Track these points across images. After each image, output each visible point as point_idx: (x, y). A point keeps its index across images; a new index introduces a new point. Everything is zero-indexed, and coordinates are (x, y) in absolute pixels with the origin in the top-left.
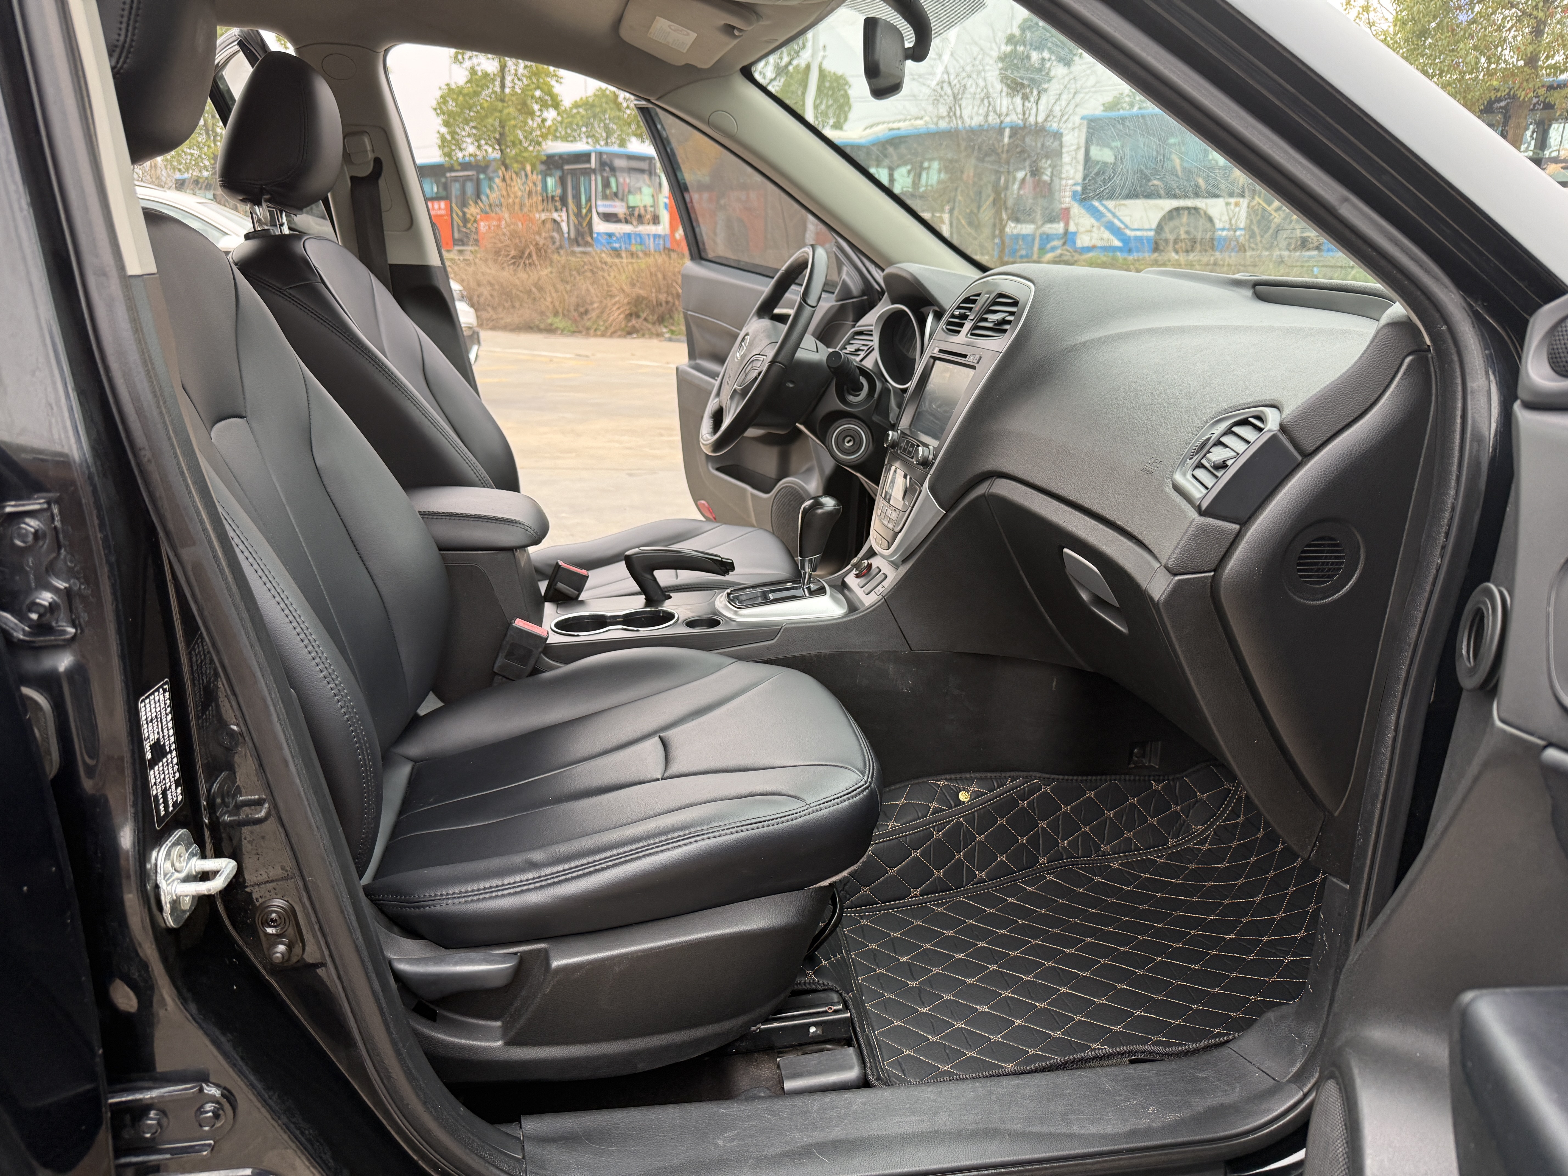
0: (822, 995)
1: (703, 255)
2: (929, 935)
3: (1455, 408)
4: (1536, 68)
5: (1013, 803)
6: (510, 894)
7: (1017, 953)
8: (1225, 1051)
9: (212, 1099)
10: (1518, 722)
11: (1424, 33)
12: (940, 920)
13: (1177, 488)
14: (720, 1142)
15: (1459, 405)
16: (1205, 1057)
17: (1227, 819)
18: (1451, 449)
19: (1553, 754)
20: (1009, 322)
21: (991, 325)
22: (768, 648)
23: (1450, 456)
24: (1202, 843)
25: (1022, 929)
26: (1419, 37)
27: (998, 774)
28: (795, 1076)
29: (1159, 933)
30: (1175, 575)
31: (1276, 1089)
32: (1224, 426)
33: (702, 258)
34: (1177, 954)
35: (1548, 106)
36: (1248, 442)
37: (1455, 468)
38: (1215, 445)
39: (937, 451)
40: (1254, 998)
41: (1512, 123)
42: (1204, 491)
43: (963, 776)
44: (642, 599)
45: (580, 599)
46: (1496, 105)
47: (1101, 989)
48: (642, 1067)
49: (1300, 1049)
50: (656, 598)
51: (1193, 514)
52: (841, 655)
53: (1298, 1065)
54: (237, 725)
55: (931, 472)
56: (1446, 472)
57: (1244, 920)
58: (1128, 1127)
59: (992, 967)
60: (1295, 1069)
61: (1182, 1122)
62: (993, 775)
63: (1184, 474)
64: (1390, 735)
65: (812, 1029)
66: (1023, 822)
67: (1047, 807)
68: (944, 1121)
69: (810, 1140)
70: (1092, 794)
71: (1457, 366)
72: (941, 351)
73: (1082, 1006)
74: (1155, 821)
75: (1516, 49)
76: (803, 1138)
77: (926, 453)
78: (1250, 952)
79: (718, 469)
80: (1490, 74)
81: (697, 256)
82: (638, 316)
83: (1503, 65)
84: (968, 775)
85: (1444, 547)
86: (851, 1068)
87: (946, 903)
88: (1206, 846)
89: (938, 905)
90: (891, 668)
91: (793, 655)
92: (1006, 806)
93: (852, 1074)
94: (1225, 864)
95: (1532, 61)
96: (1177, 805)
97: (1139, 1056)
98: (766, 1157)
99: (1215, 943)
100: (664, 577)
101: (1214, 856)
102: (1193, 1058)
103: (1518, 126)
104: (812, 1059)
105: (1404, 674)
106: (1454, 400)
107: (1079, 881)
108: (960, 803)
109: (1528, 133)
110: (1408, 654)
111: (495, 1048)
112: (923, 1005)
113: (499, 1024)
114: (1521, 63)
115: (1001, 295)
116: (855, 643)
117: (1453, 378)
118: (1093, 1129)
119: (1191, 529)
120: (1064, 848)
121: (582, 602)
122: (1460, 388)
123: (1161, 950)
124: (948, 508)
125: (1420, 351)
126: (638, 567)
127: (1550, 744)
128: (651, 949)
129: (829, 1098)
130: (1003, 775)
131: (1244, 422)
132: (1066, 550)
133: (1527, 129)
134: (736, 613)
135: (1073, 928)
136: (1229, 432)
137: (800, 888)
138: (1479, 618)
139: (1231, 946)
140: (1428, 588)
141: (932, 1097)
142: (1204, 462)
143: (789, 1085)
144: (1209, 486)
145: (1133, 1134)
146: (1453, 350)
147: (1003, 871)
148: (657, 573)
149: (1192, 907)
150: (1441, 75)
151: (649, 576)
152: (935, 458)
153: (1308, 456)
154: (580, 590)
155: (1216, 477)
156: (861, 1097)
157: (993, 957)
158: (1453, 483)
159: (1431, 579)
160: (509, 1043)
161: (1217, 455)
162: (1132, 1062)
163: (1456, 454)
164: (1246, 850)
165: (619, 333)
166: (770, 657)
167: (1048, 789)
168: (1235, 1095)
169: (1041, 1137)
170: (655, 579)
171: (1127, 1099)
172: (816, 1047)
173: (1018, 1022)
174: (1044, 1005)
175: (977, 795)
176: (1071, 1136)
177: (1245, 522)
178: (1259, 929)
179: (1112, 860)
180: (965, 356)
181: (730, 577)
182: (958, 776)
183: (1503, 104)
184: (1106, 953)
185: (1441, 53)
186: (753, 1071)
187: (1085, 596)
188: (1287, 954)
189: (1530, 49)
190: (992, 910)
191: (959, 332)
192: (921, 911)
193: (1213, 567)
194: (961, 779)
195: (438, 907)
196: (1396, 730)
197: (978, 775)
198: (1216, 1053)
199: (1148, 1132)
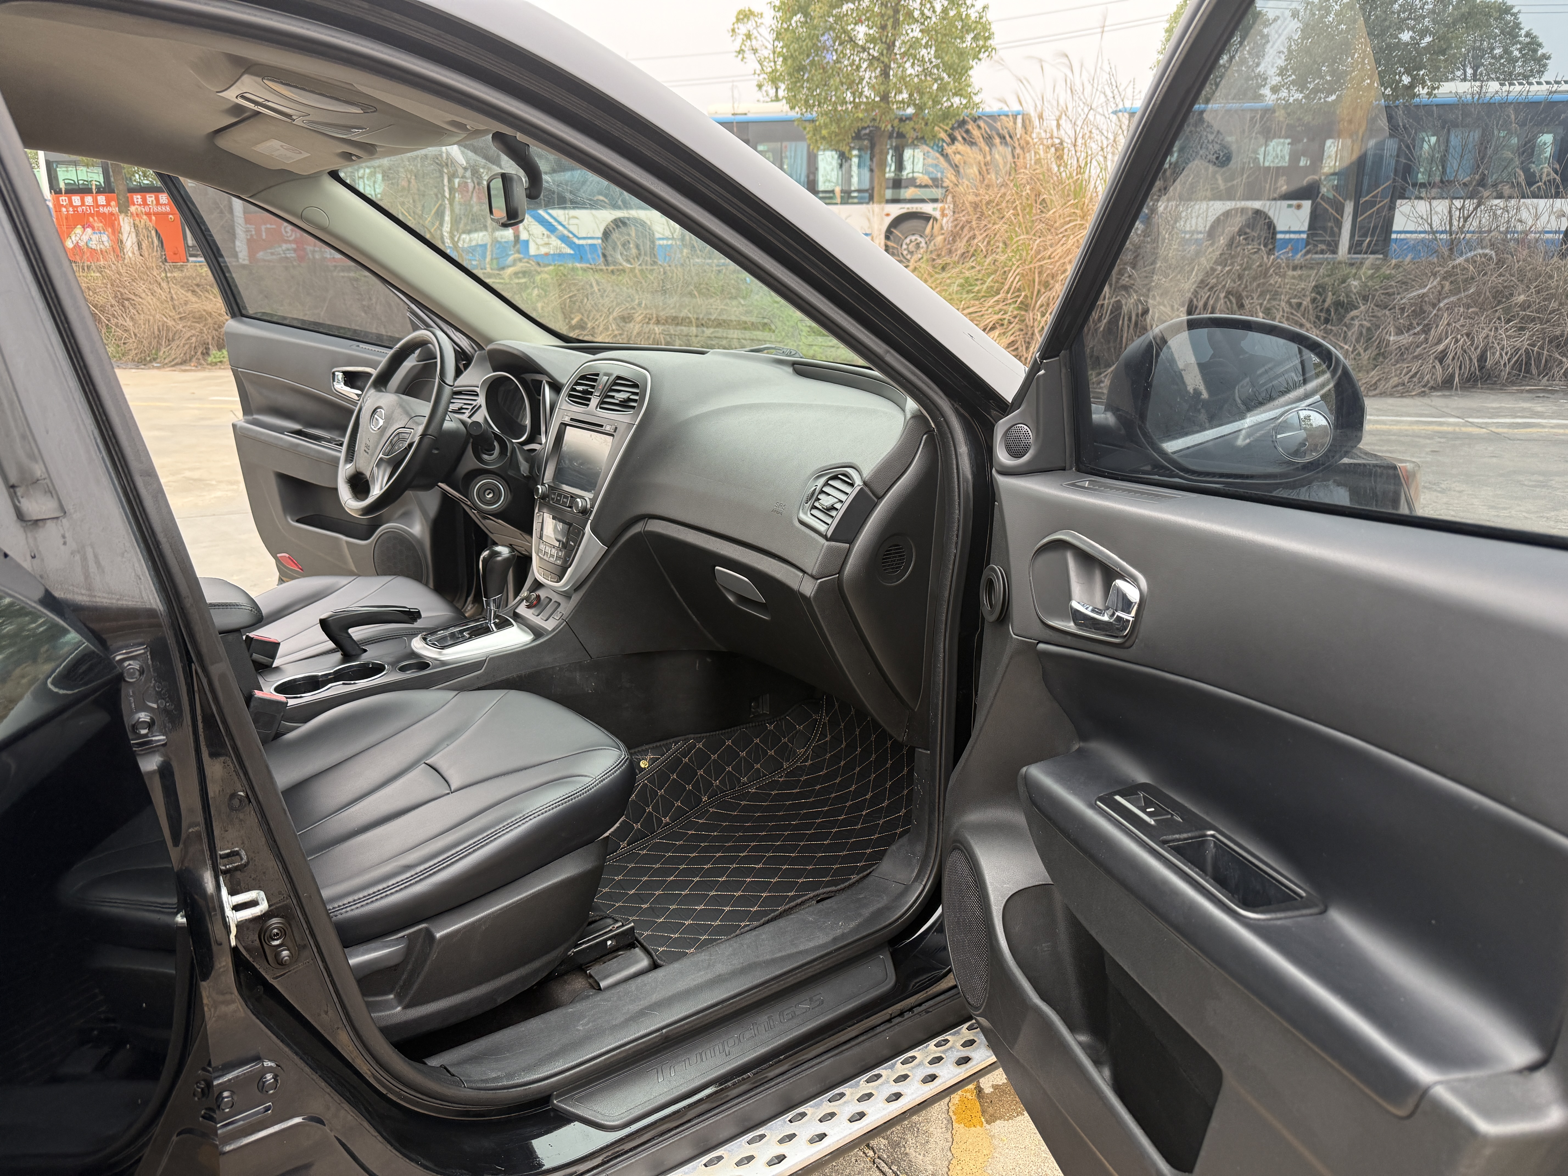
0: (601, 922)
1: (244, 312)
2: (644, 872)
3: (952, 464)
4: (888, 103)
5: (678, 761)
6: (397, 891)
7: (709, 866)
8: (870, 878)
9: (270, 1070)
10: (1024, 634)
11: (801, 68)
12: (645, 859)
13: (802, 523)
14: (580, 1028)
15: (955, 462)
16: (860, 885)
17: (819, 740)
18: (954, 487)
19: (1041, 646)
20: (635, 401)
21: (617, 402)
22: (478, 677)
23: (953, 491)
24: (806, 760)
25: (706, 849)
26: (798, 71)
27: (665, 742)
28: (605, 977)
29: (796, 827)
30: (818, 579)
31: (907, 889)
32: (822, 480)
33: (243, 316)
34: (812, 837)
35: (901, 135)
36: (847, 494)
37: (957, 497)
38: (820, 493)
39: (593, 501)
40: (868, 851)
41: (877, 150)
42: (826, 526)
43: (640, 749)
44: (338, 656)
45: (274, 666)
46: (863, 132)
47: (774, 873)
48: (501, 1000)
49: (915, 861)
50: (354, 653)
51: (823, 541)
52: (538, 672)
53: (916, 871)
54: (243, 791)
55: (591, 518)
56: (951, 500)
57: (847, 804)
58: (831, 937)
59: (696, 879)
60: (915, 874)
61: (859, 926)
62: (662, 743)
63: (806, 514)
64: (941, 655)
65: (609, 943)
66: (688, 773)
67: (702, 759)
68: (721, 969)
69: (640, 1007)
70: (729, 743)
71: (951, 440)
72: (572, 419)
73: (764, 886)
74: (772, 752)
75: (872, 87)
76: (634, 1008)
77: (584, 504)
78: (857, 824)
79: (298, 521)
80: (857, 106)
81: (237, 313)
83: (865, 100)
84: (644, 748)
85: (957, 543)
86: (643, 960)
87: (647, 846)
88: (809, 762)
89: (641, 849)
90: (578, 676)
91: (499, 679)
92: (674, 764)
93: (645, 963)
94: (825, 771)
95: (885, 98)
96: (785, 738)
97: (822, 896)
98: (616, 1025)
99: (833, 824)
100: (357, 633)
101: (815, 768)
102: (854, 888)
103: (881, 152)
104: (613, 964)
105: (944, 619)
106: (951, 459)
107: (732, 807)
108: (642, 769)
109: (889, 157)
110: (945, 607)
111: (396, 1014)
112: (659, 917)
113: (392, 996)
114: (877, 99)
115: (619, 378)
116: (548, 660)
117: (949, 447)
118: (811, 945)
119: (823, 550)
120: (717, 786)
121: (277, 668)
122: (953, 453)
123: (801, 837)
124: (610, 544)
125: (930, 431)
126: (334, 628)
127: (1040, 642)
128: (506, 906)
129: (639, 980)
130: (668, 741)
131: (835, 478)
132: (717, 568)
133: (888, 153)
134: (440, 653)
135: (741, 839)
136: (826, 484)
137: (591, 841)
138: (990, 584)
139: (843, 823)
140: (951, 567)
141: (707, 958)
142: (817, 504)
143: (603, 984)
144: (829, 522)
145: (835, 940)
146: (948, 431)
147: (681, 812)
148: (350, 631)
149: (813, 805)
150: (819, 105)
151: (345, 635)
152: (592, 507)
153: (880, 498)
154: (273, 657)
155: (832, 517)
156: (659, 974)
157: (694, 873)
158: (957, 507)
159: (952, 562)
160: (406, 1007)
161: (826, 501)
162: (818, 902)
163: (957, 490)
164: (836, 758)
166: (480, 685)
167: (700, 745)
168: (884, 901)
169: (783, 959)
170: (350, 637)
171: (824, 922)
172: (610, 956)
173: (727, 909)
174: (740, 893)
175: (653, 761)
176: (801, 952)
177: (851, 542)
178: (859, 807)
179: (750, 787)
180: (602, 426)
181: (418, 624)
182: (636, 750)
183: (867, 131)
184: (767, 849)
185: (817, 87)
186: (568, 988)
187: (731, 599)
188: (880, 818)
189: (882, 88)
190: (681, 842)
191: (587, 405)
192: (631, 856)
193: (837, 571)
194: (639, 751)
195: (340, 916)
196: (944, 652)
197: (651, 746)
198: (866, 881)
199: (843, 936)
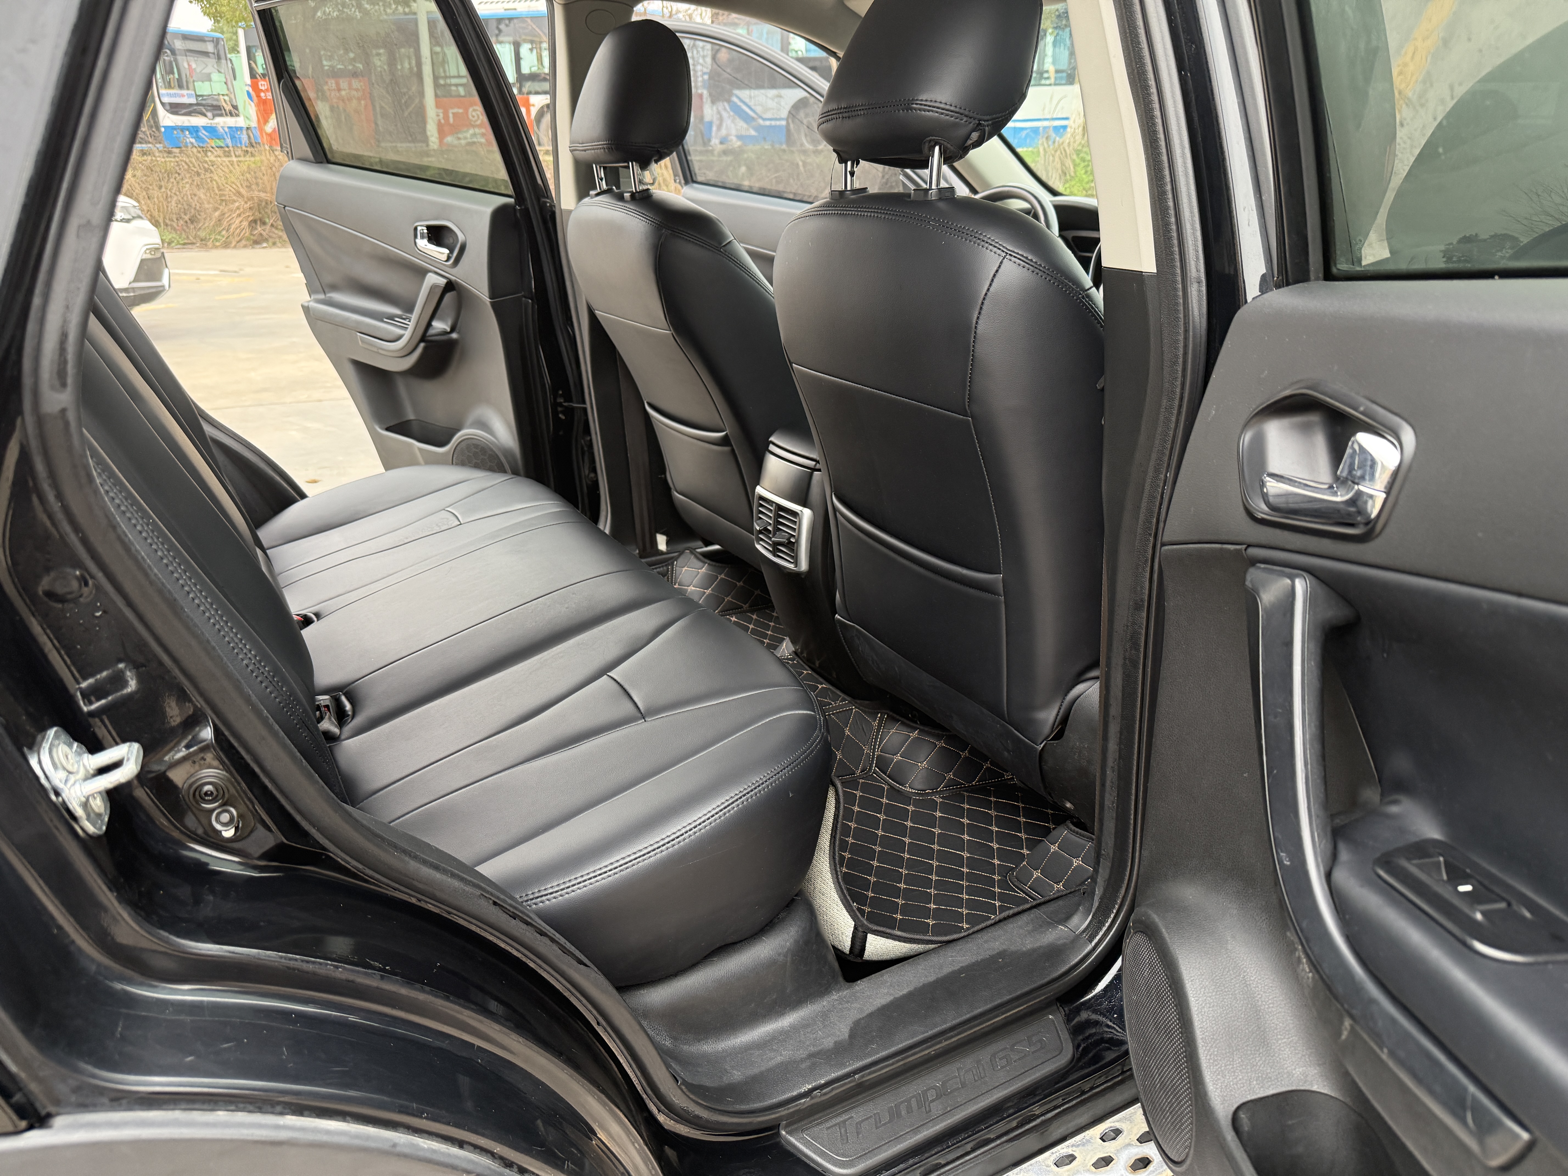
82: (264, 223)
165: (243, 242)
